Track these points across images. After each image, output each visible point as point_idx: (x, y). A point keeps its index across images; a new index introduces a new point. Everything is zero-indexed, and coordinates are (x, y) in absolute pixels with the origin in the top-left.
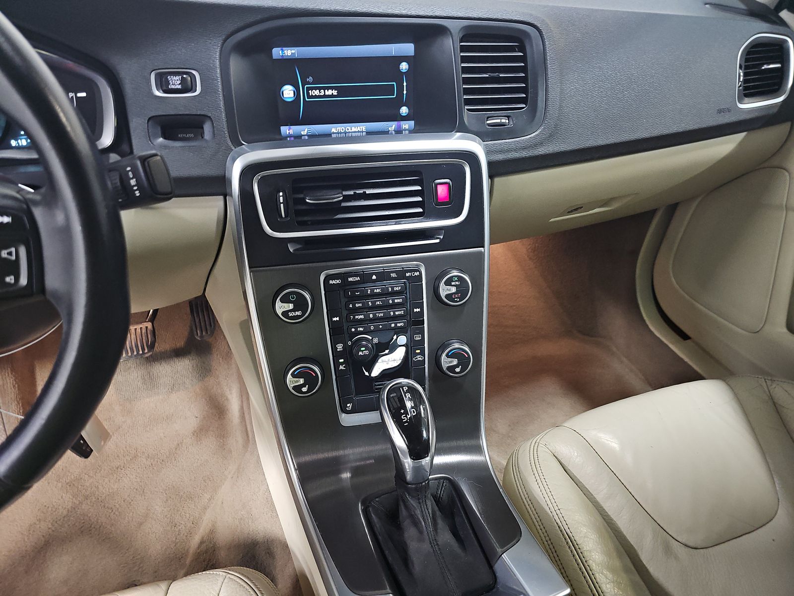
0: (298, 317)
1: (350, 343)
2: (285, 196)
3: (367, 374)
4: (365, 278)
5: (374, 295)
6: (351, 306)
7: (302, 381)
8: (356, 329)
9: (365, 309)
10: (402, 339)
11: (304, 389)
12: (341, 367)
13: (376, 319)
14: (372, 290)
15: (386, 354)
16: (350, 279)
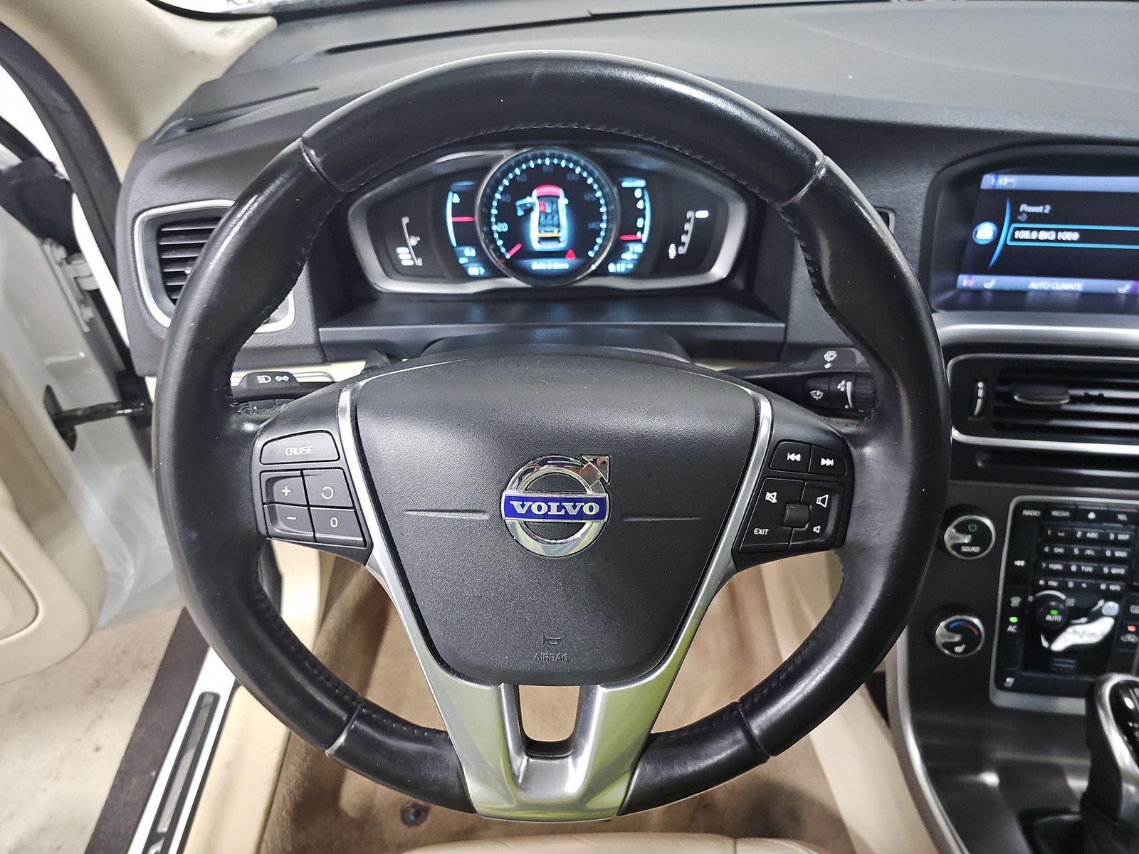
0: (973, 554)
1: (1031, 599)
2: (986, 389)
3: (1045, 644)
4: (1078, 514)
5: (1086, 541)
6: (1047, 549)
7: (957, 638)
8: (1046, 582)
9: (1068, 557)
10: (1112, 607)
11: (959, 649)
12: (1011, 629)
13: (1080, 574)
14: (1084, 534)
15: (1081, 624)
16: (1055, 513)
